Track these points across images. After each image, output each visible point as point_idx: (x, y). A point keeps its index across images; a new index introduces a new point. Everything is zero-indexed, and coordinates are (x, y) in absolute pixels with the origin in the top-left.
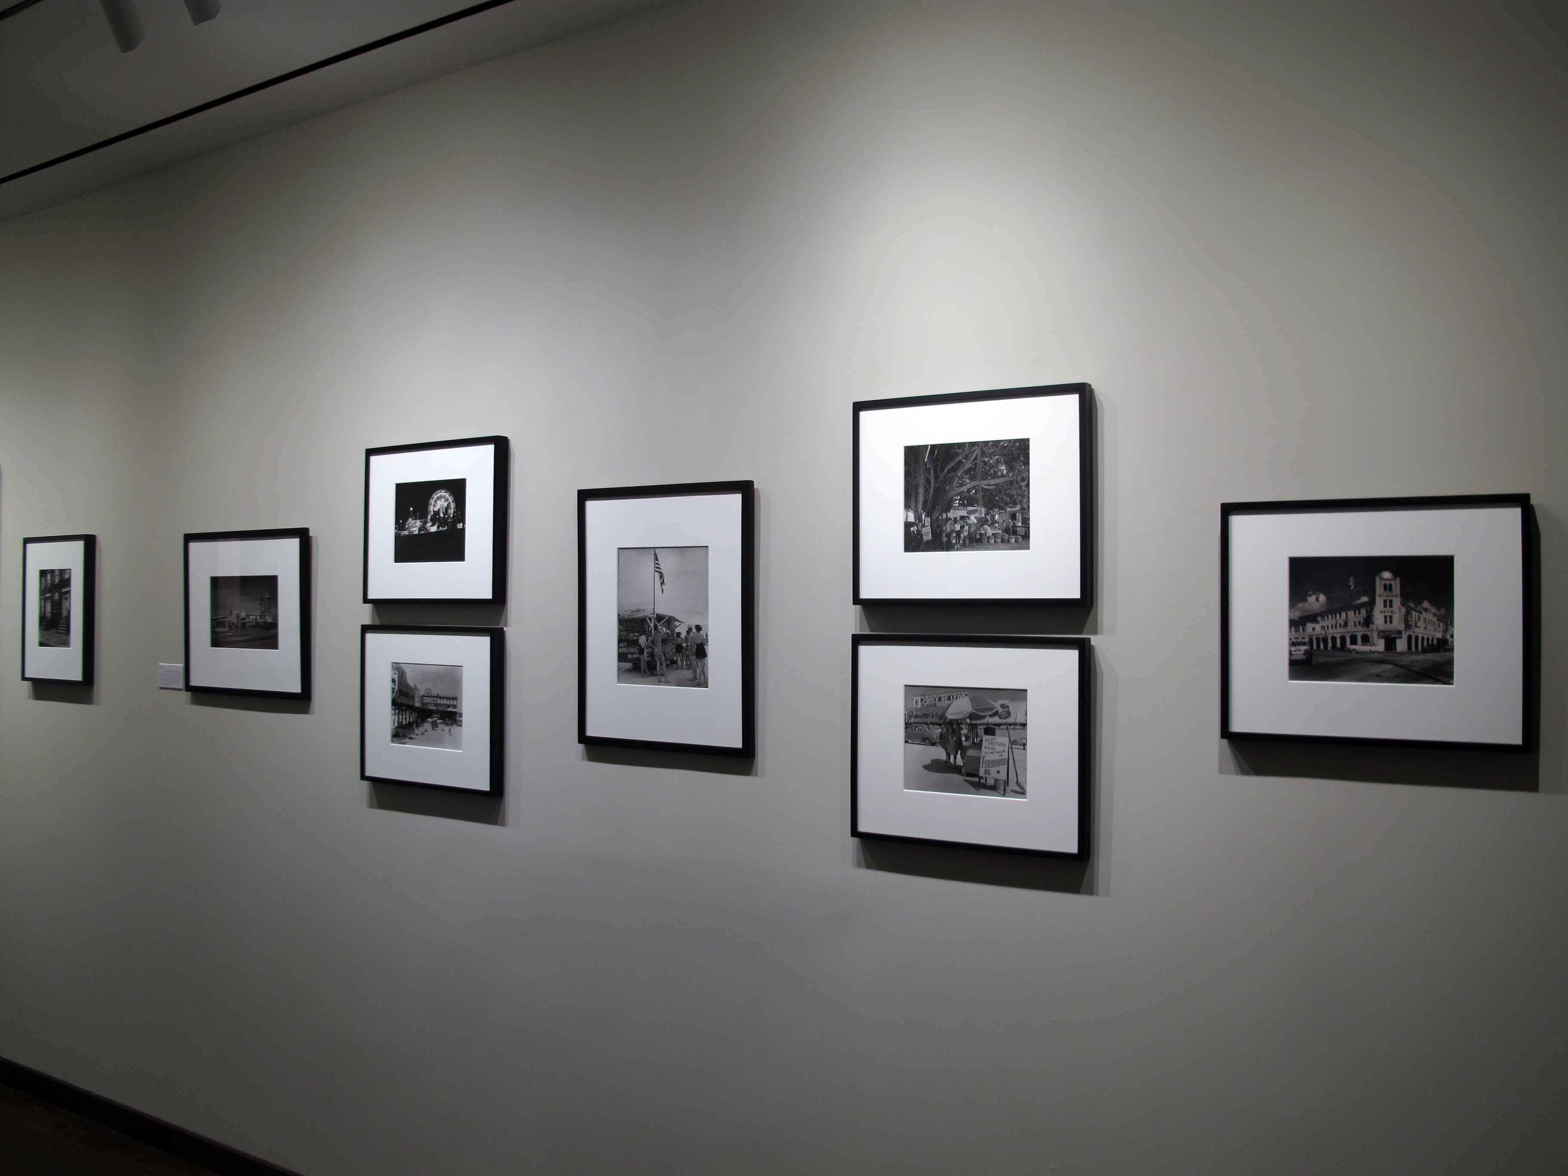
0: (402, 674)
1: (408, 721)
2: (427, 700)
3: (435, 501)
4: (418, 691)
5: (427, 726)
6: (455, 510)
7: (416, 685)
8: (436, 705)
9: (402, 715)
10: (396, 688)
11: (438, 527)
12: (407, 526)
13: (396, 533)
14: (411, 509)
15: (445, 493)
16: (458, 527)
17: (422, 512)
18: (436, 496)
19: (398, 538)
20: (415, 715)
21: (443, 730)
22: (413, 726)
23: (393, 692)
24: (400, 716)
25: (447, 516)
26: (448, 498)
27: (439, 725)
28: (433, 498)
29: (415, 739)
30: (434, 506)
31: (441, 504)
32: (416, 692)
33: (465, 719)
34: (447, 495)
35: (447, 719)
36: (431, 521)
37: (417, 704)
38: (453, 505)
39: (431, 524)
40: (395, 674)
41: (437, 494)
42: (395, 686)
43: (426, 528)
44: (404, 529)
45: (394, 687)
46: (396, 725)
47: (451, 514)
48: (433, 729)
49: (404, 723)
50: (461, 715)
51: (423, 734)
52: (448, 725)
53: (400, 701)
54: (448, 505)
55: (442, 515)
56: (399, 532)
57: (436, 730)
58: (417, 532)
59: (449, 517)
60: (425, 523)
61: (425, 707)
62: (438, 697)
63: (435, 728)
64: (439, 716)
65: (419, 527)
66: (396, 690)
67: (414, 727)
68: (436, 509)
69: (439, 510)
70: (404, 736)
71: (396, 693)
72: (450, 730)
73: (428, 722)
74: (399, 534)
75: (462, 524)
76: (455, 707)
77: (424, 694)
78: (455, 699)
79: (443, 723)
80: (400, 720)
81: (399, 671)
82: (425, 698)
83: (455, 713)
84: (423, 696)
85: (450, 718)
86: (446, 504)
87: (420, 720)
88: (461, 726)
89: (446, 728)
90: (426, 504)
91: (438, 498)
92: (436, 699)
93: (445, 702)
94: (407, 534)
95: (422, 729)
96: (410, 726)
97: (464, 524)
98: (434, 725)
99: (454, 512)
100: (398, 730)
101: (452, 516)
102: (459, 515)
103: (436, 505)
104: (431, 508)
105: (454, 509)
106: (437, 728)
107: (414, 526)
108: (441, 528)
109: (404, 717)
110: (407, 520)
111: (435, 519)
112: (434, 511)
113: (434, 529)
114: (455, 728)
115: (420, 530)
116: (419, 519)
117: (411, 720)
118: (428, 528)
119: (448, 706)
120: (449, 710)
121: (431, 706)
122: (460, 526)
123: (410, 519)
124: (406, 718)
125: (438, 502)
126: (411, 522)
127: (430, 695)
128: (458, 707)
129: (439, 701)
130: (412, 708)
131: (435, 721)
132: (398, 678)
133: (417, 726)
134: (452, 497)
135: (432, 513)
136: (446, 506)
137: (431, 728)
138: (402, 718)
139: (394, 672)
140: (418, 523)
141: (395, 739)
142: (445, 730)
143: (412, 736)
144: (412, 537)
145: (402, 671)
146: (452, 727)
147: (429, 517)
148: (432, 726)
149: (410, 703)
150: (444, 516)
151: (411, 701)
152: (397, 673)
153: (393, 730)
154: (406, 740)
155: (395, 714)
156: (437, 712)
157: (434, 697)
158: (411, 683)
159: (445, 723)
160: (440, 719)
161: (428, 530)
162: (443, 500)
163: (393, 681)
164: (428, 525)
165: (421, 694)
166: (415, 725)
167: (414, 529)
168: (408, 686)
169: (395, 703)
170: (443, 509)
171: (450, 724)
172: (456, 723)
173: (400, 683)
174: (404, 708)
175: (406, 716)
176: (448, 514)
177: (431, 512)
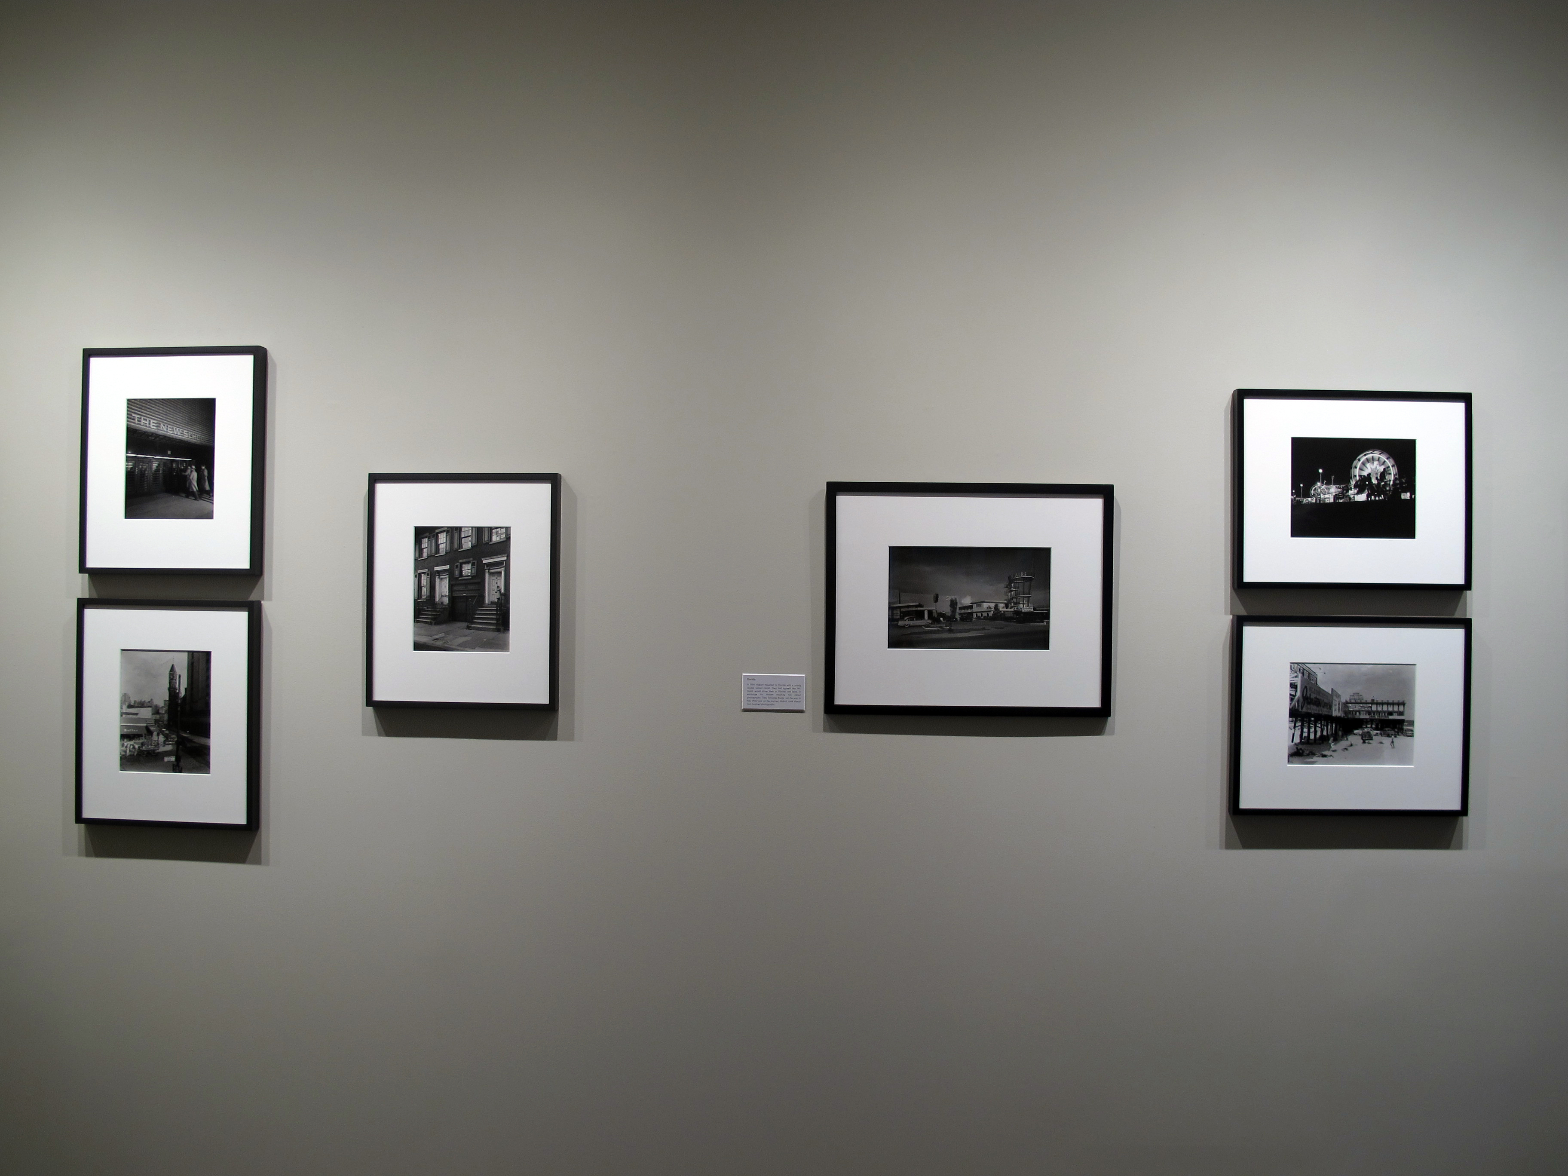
0: (1309, 676)
1: (1319, 734)
2: (1352, 707)
3: (1363, 464)
4: (1339, 696)
5: (1355, 739)
6: (1397, 477)
7: (1334, 689)
8: (1369, 713)
9: (1309, 728)
10: (1299, 694)
11: (1368, 496)
12: (1312, 492)
13: (1292, 500)
14: (1321, 471)
15: (1380, 454)
16: (1403, 497)
17: (1342, 476)
18: (1364, 458)
19: (1296, 507)
20: (1332, 726)
21: (1381, 743)
22: (1329, 740)
23: (1292, 700)
24: (1305, 730)
25: (1383, 483)
26: (1385, 461)
27: (1374, 737)
28: (1359, 460)
29: (1331, 756)
30: (1361, 469)
31: (1373, 467)
32: (1335, 698)
33: (1417, 728)
34: (1383, 457)
35: (1387, 729)
36: (1355, 487)
37: (1336, 713)
38: (1393, 471)
39: (1356, 491)
40: (1296, 677)
41: (1365, 455)
42: (1296, 691)
43: (1348, 495)
44: (1307, 495)
45: (1293, 693)
46: (1297, 740)
47: (1390, 481)
48: (1364, 742)
49: (1312, 736)
50: (1411, 723)
51: (1346, 749)
52: (1389, 736)
53: (1304, 710)
54: (1384, 469)
55: (1374, 481)
56: (1297, 499)
57: (1369, 743)
58: (1332, 500)
59: (1386, 484)
60: (1348, 489)
61: (1350, 716)
62: (1373, 702)
63: (1366, 741)
64: (1373, 726)
65: (1334, 494)
66: (1296, 697)
67: (1330, 742)
68: (1365, 473)
69: (1369, 475)
70: (1312, 754)
71: (1298, 701)
72: (1393, 742)
73: (1356, 734)
74: (1300, 502)
75: (1408, 494)
76: (1401, 713)
77: (1349, 701)
78: (1403, 704)
79: (1381, 734)
80: (1305, 734)
81: (1303, 673)
82: (1350, 705)
83: (1402, 721)
84: (1347, 703)
85: (1393, 729)
86: (1381, 469)
87: (1340, 733)
88: (1412, 736)
89: (1387, 741)
90: (1349, 467)
91: (1368, 460)
92: (1370, 705)
93: (1385, 708)
94: (1314, 501)
95: (1344, 743)
96: (1324, 740)
97: (1413, 492)
98: (1367, 738)
99: (1395, 479)
100: (1299, 747)
101: (1391, 483)
102: (1404, 483)
103: (1364, 468)
104: (1357, 472)
105: (1394, 475)
106: (1370, 741)
107: (1328, 493)
108: (1373, 497)
109: (1312, 730)
110: (1314, 483)
111: (1363, 484)
112: (1360, 476)
113: (1362, 497)
114: (1400, 740)
115: (1336, 497)
116: (1334, 484)
117: (1325, 733)
118: (1352, 496)
119: (1391, 713)
120: (1391, 717)
121: (1360, 714)
122: (1406, 496)
123: (1319, 484)
124: (1316, 732)
125: (1368, 465)
126: (1320, 488)
127: (1359, 701)
128: (1406, 713)
129: (1374, 708)
130: (1329, 719)
131: (1368, 732)
132: (1302, 681)
133: (1336, 740)
134: (1391, 460)
135: (1358, 478)
136: (1382, 470)
137: (1362, 741)
138: (1309, 732)
139: (1296, 674)
140: (1334, 489)
141: (1296, 759)
142: (1384, 742)
143: (1325, 753)
144: (1322, 506)
145: (1309, 674)
146: (1395, 740)
147: (1353, 482)
148: (1362, 739)
149: (1324, 711)
150: (1379, 484)
151: (1325, 709)
152: (1300, 675)
153: (1290, 748)
154: (1315, 759)
155: (1295, 727)
156: (1372, 721)
157: (1366, 703)
158: (1326, 688)
159: (1384, 734)
160: (1376, 729)
161: (1350, 498)
162: (1376, 463)
163: (1293, 686)
164: (1350, 492)
165: (1344, 701)
166: (1332, 738)
167: (1327, 496)
168: (1320, 691)
169: (1294, 714)
170: (1377, 474)
171: (1392, 735)
172: (1402, 733)
173: (1305, 688)
174: (1313, 719)
175: (1315, 729)
176: (1385, 480)
177: (1355, 476)
